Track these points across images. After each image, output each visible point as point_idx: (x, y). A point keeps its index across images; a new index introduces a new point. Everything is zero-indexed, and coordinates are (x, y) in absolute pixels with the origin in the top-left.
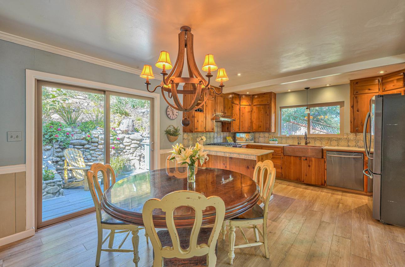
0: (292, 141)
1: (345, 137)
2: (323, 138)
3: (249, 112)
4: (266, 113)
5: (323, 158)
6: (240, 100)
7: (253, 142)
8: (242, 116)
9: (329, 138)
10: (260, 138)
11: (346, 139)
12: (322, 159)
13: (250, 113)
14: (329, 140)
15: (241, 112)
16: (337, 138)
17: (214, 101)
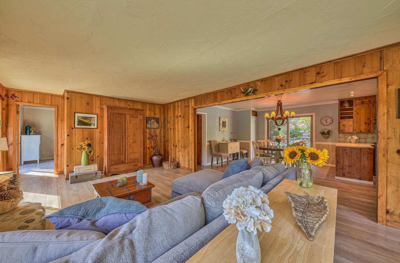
17: (370, 107)
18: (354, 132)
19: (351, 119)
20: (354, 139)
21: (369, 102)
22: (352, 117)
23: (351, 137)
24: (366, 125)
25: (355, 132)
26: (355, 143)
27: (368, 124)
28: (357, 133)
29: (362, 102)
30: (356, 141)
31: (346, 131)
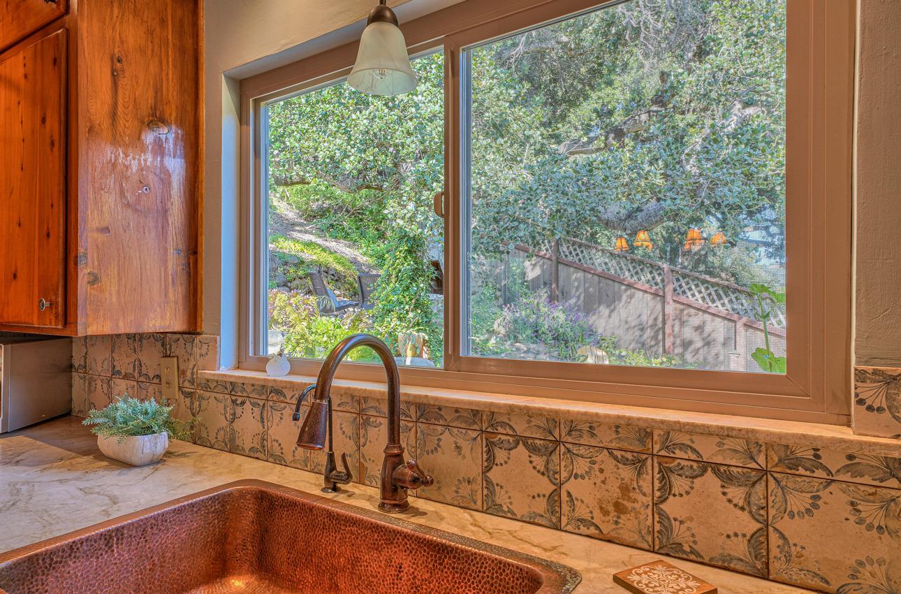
2: (572, 424)
4: (44, 121)
9: (646, 433)
14: (639, 464)
16: (753, 444)
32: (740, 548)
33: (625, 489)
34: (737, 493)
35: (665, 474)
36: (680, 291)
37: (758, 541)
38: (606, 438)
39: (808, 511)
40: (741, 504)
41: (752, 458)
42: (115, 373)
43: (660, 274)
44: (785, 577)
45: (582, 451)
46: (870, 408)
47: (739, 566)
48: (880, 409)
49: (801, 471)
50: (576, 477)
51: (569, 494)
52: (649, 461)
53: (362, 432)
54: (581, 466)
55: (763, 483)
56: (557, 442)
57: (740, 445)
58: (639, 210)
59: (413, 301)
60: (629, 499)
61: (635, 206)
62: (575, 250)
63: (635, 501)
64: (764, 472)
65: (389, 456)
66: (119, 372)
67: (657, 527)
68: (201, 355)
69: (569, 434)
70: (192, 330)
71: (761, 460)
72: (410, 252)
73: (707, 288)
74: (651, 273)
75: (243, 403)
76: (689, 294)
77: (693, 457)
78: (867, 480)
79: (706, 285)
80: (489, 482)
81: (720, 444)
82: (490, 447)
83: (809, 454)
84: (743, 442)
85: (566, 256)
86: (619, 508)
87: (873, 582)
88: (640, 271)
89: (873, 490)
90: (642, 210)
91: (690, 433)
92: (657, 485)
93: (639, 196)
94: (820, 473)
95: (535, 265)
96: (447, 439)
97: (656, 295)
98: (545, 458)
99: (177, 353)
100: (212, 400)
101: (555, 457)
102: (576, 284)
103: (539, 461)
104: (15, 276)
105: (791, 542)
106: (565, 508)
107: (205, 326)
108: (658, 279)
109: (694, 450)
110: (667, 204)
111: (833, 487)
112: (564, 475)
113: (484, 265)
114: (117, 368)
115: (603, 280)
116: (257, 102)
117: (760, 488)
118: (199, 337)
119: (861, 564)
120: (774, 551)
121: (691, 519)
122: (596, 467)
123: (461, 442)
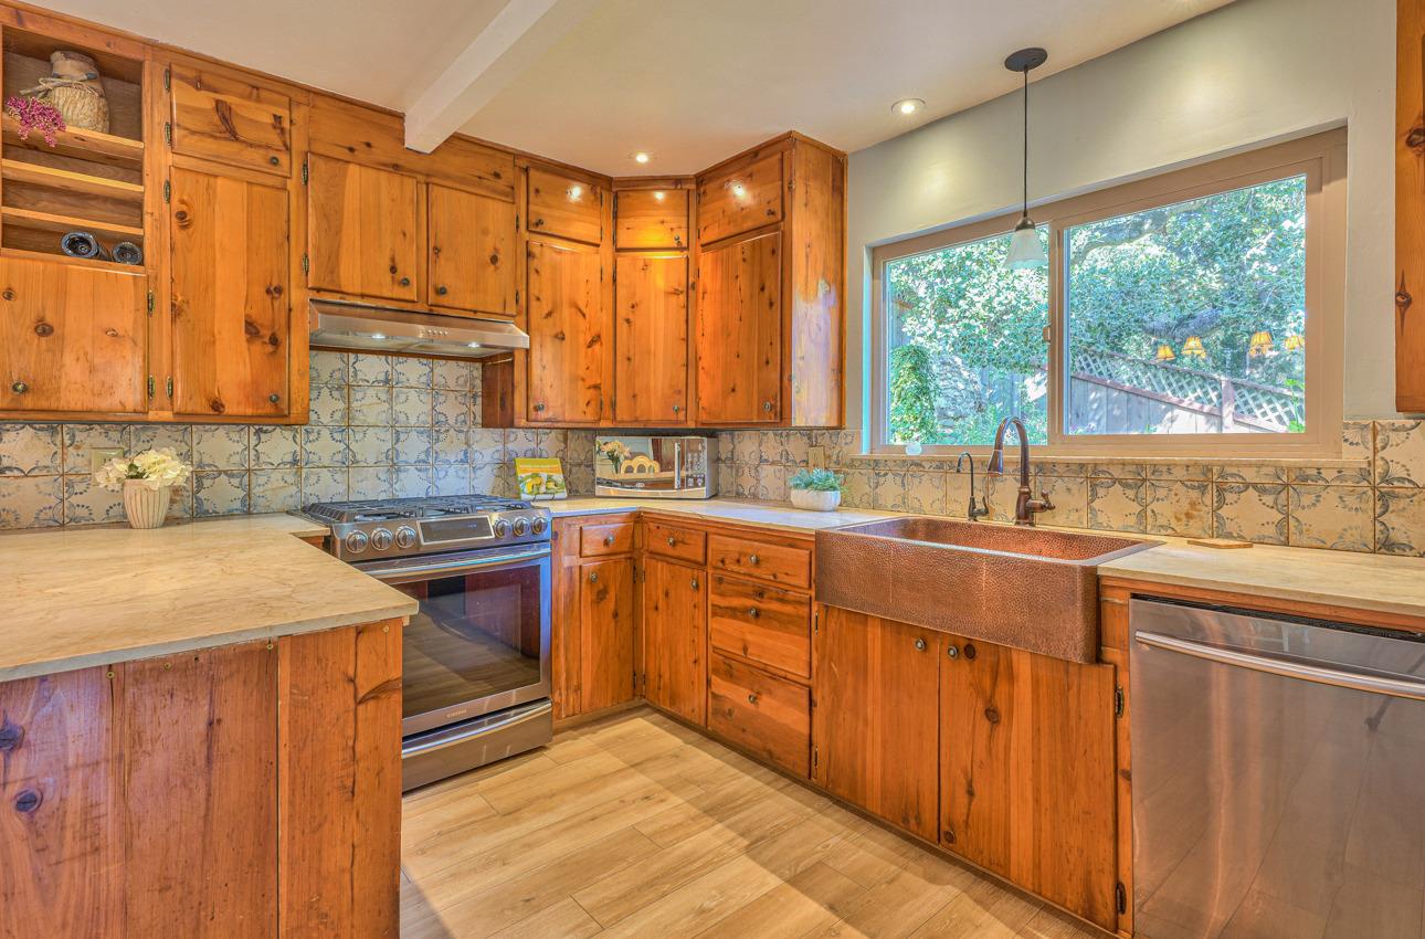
0: (939, 494)
1: (1355, 456)
2: (1155, 468)
3: (676, 292)
4: (763, 289)
5: (1097, 657)
6: (616, 217)
7: (703, 491)
8: (628, 321)
9: (1207, 469)
10: (767, 471)
11: (1365, 474)
12: (1095, 669)
13: (682, 297)
14: (1203, 489)
15: (621, 292)
16: (1279, 470)
17: (284, 188)
18: (152, 416)
19: (124, 272)
20: (153, 480)
21: (273, 138)
22: (130, 251)
23: (122, 467)
24: (257, 347)
25: (167, 415)
26: (170, 521)
27: (266, 333)
28: (185, 421)
29: (225, 120)
30: (172, 501)
31: (72, 399)
32: (1271, 531)
33: (1193, 504)
34: (1269, 499)
35: (1221, 491)
36: (1244, 409)
37: (1283, 526)
38: (1179, 473)
39: (1314, 504)
40: (1271, 504)
41: (1279, 478)
42: (762, 461)
43: (1214, 389)
44: (1299, 543)
45: (1162, 484)
46: (1351, 444)
47: (1270, 541)
48: (1357, 444)
49: (1310, 482)
50: (1158, 500)
51: (1153, 511)
52: (1210, 486)
53: (990, 486)
54: (1161, 493)
55: (1285, 491)
56: (1144, 480)
57: (1271, 470)
58: (1191, 317)
59: (919, 421)
60: (1196, 510)
61: (1186, 313)
62: (1094, 361)
63: (1200, 511)
64: (1286, 485)
65: (1021, 493)
66: (766, 461)
67: (1215, 524)
68: (846, 444)
69: (1153, 474)
70: (840, 427)
71: (1285, 478)
72: (914, 369)
73: (1285, 405)
74: (1202, 387)
75: (886, 474)
76: (1258, 412)
77: (1240, 480)
78: (1350, 483)
79: (1283, 401)
80: (1092, 509)
81: (1258, 472)
82: (1094, 487)
83: (1315, 472)
84: (1273, 470)
85: (1082, 368)
86: (1188, 516)
87: (1352, 539)
88: (1185, 386)
89: (1351, 489)
90: (1194, 318)
91: (1237, 466)
92: (1215, 499)
93: (1191, 303)
94: (1320, 482)
95: (1039, 383)
96: (1060, 484)
97: (1209, 415)
98: (1135, 491)
99: (823, 443)
100: (857, 475)
101: (1142, 489)
102: (1095, 406)
103: (1131, 493)
104: (733, 390)
105: (1303, 523)
106: (1150, 520)
107: (847, 424)
108: (1213, 395)
109: (1240, 476)
110: (1226, 313)
111: (1328, 490)
112: (1149, 499)
113: (976, 383)
114: (765, 457)
115: (1133, 397)
116: (884, 263)
117: (1283, 495)
118: (844, 431)
119: (1345, 530)
120: (1292, 529)
121: (1238, 517)
122: (1173, 493)
123: (1070, 486)
